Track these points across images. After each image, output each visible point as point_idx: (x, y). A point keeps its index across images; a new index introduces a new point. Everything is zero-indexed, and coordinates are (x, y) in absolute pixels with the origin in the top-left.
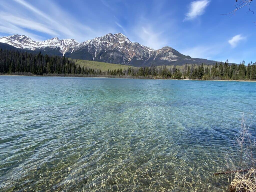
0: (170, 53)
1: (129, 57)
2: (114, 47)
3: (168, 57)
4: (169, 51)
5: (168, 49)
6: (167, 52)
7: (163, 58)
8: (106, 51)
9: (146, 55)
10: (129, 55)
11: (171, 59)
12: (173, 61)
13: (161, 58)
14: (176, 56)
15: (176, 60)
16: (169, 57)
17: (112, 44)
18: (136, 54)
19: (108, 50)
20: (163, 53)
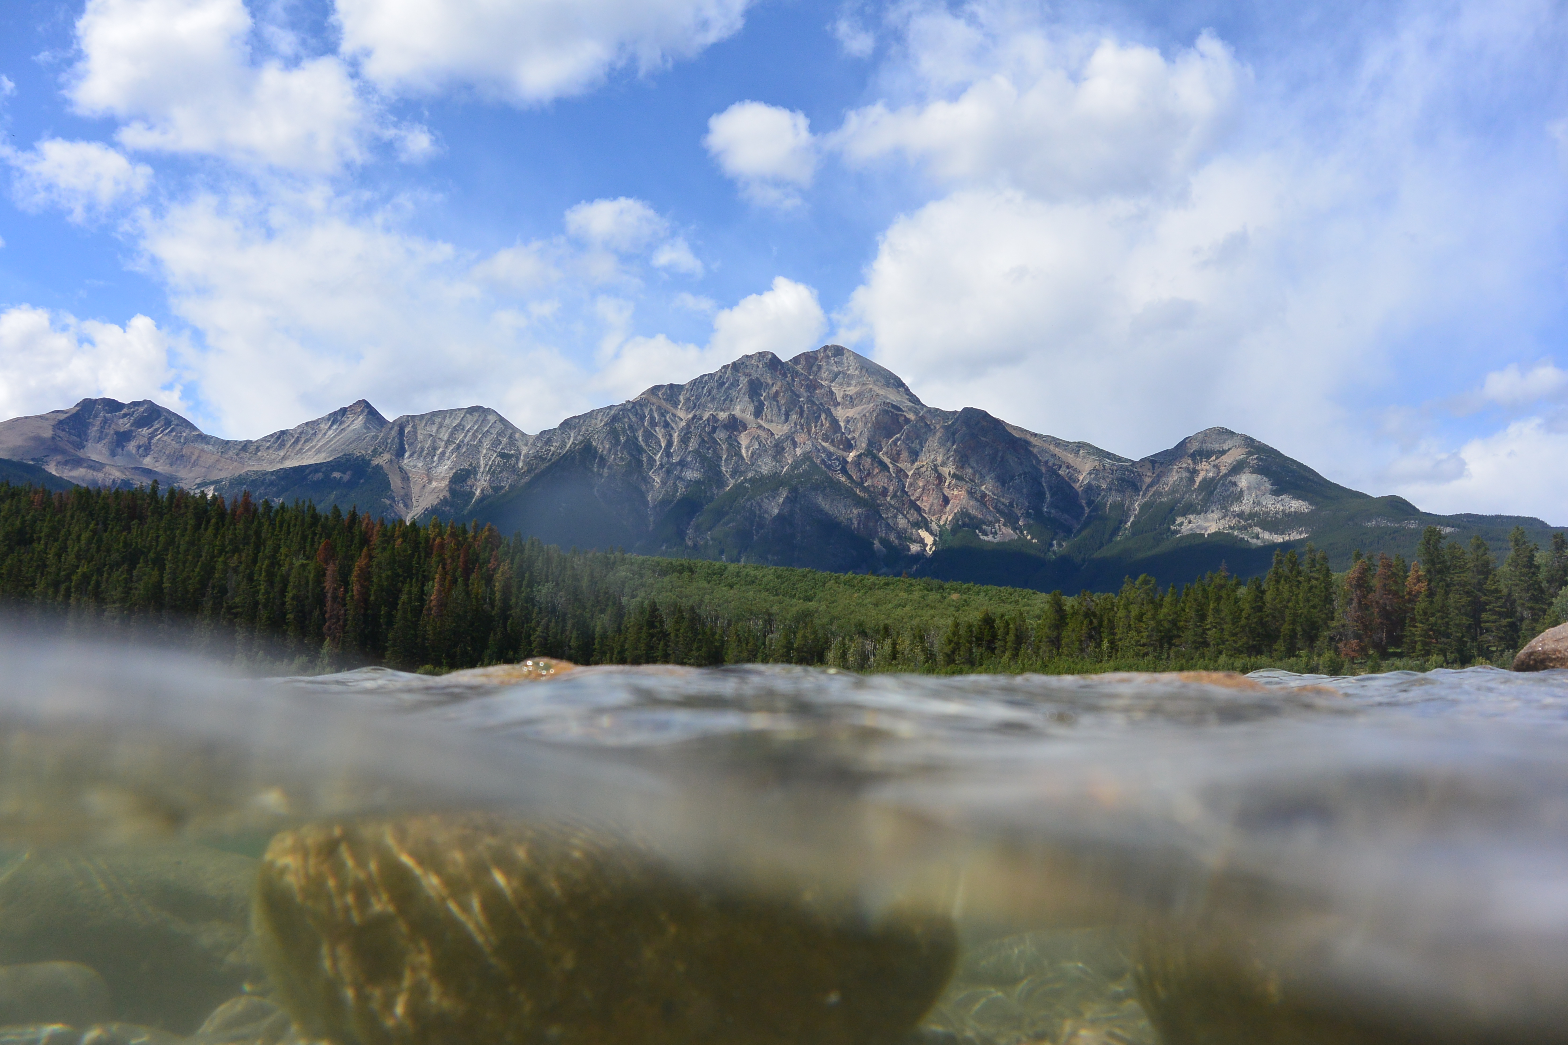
0: (1244, 480)
1: (917, 525)
2: (799, 451)
3: (1236, 508)
4: (1237, 468)
5: (1224, 452)
6: (1224, 470)
7: (1191, 517)
8: (732, 482)
9: (1052, 505)
10: (918, 509)
11: (1257, 529)
12: (1278, 539)
13: (1179, 520)
14: (1297, 505)
15: (1304, 536)
16: (1240, 515)
17: (780, 429)
18: (971, 493)
19: (750, 475)
20: (1192, 480)
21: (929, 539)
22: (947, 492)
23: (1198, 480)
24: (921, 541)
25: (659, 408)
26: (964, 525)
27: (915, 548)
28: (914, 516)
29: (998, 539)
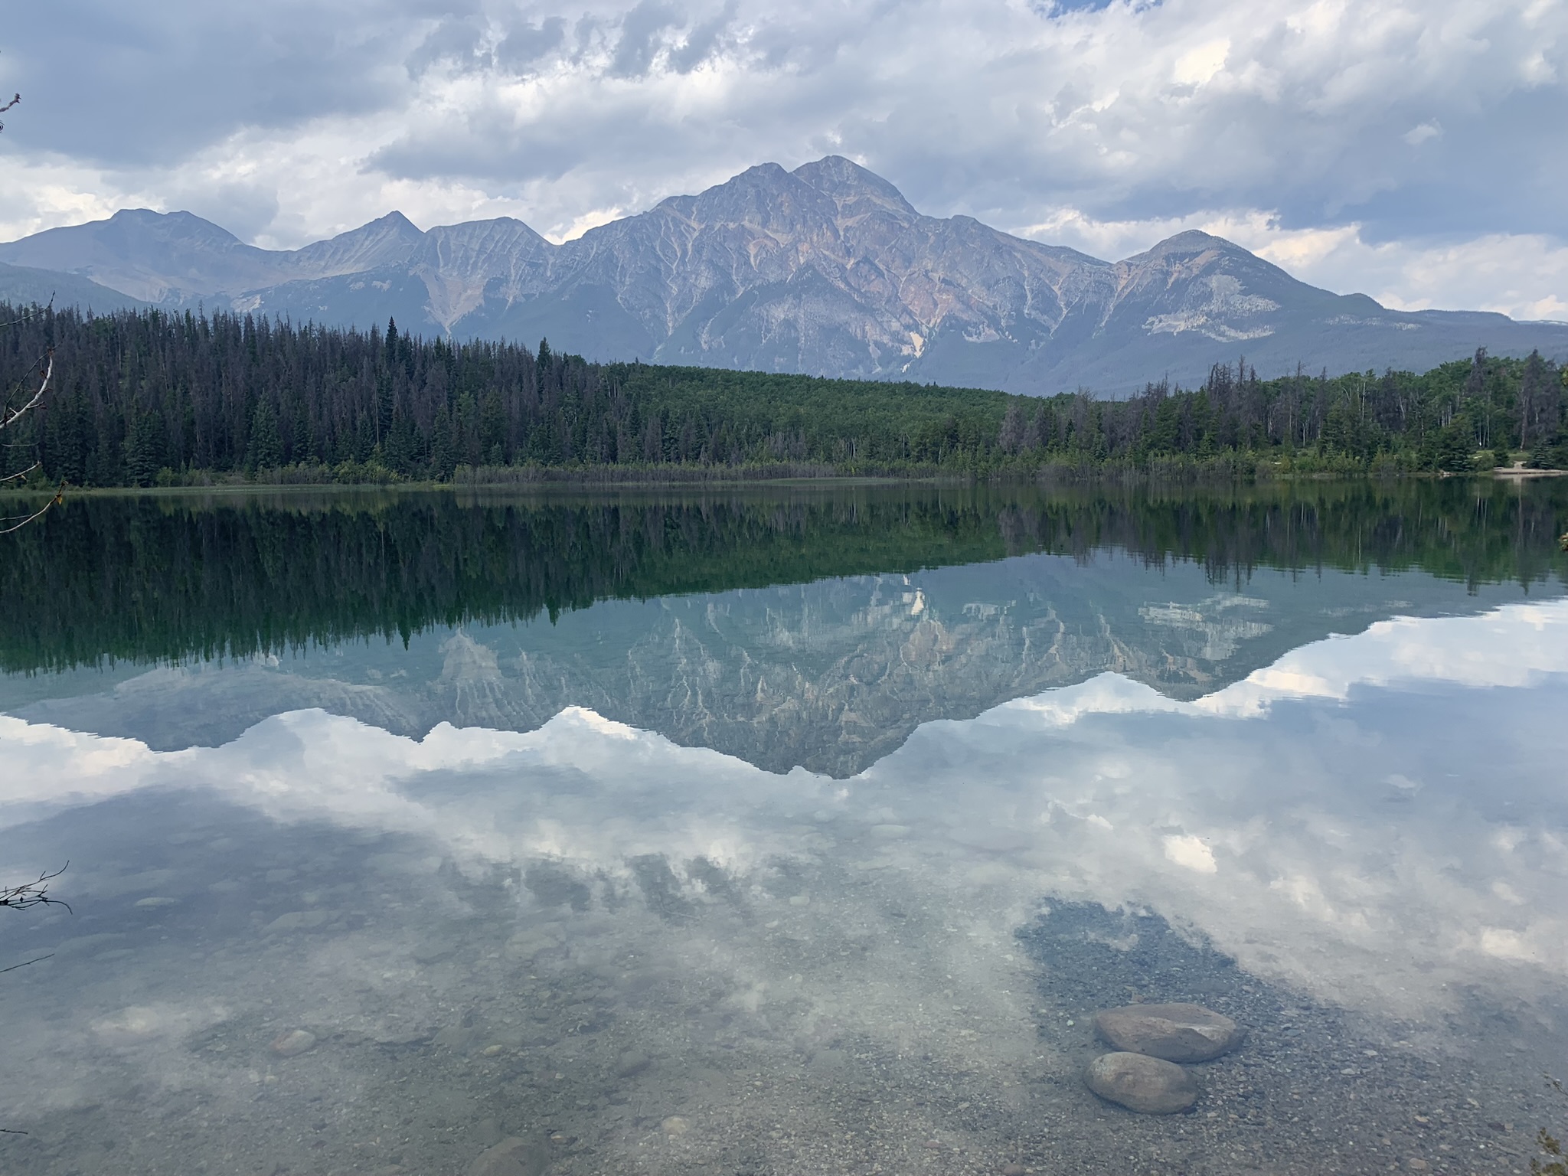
0: (1214, 281)
1: (908, 328)
2: (802, 260)
3: (1205, 308)
4: (1209, 269)
5: (1197, 254)
6: (1195, 271)
7: (1162, 316)
8: (741, 291)
9: (1033, 307)
10: (910, 314)
11: (1224, 328)
12: (1244, 336)
13: (1151, 319)
14: (1262, 304)
15: (1268, 333)
16: (1209, 314)
17: (784, 239)
18: (958, 298)
19: (758, 282)
20: (1165, 281)
21: (918, 340)
22: (936, 296)
23: (1171, 281)
24: (911, 344)
25: (674, 219)
26: (951, 326)
27: (906, 350)
28: (906, 320)
29: (982, 339)
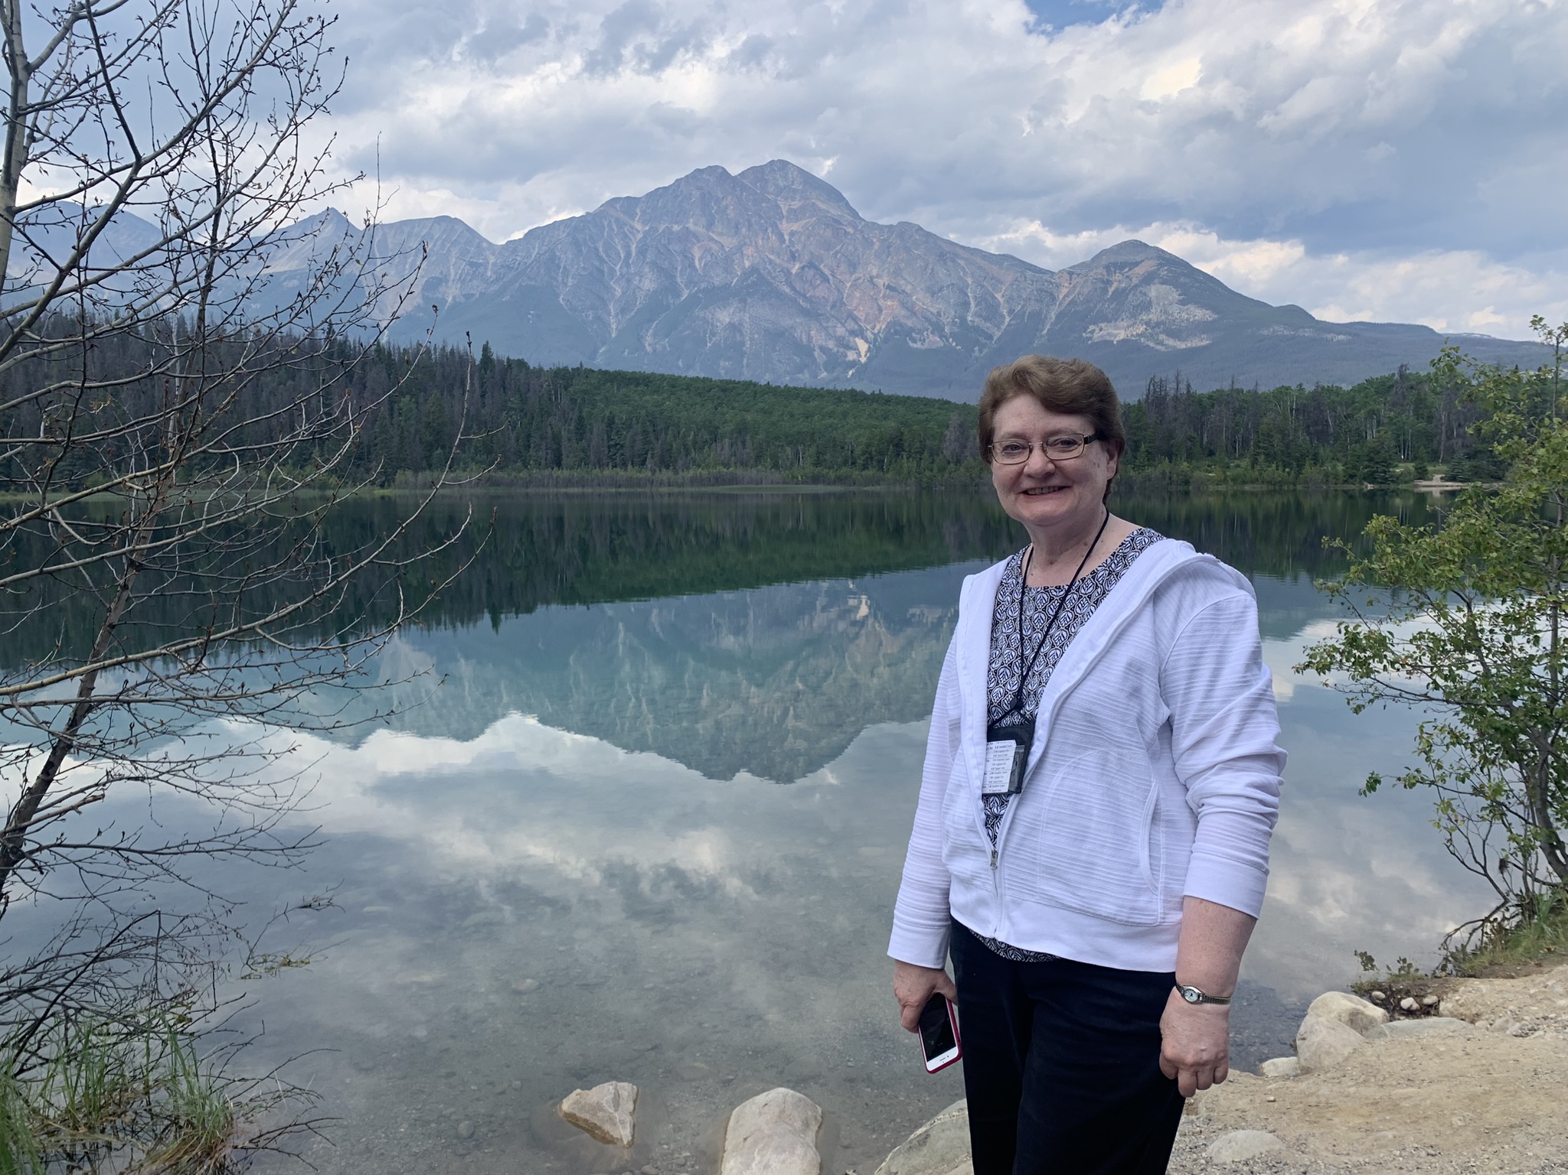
0: (1154, 291)
1: (853, 333)
2: (747, 264)
3: (1144, 317)
4: (1148, 279)
5: (1137, 264)
6: (1135, 281)
7: (1103, 325)
8: (685, 294)
9: (976, 314)
10: (855, 320)
11: (1162, 337)
12: (1182, 345)
13: (1092, 327)
14: (1199, 314)
15: (1205, 343)
16: (1148, 323)
17: (729, 242)
18: (903, 304)
19: (703, 285)
20: (1105, 291)
21: (863, 346)
22: (881, 302)
23: (1111, 290)
24: (856, 349)
25: (617, 220)
26: (896, 332)
27: (851, 356)
28: (851, 325)
29: (926, 346)
